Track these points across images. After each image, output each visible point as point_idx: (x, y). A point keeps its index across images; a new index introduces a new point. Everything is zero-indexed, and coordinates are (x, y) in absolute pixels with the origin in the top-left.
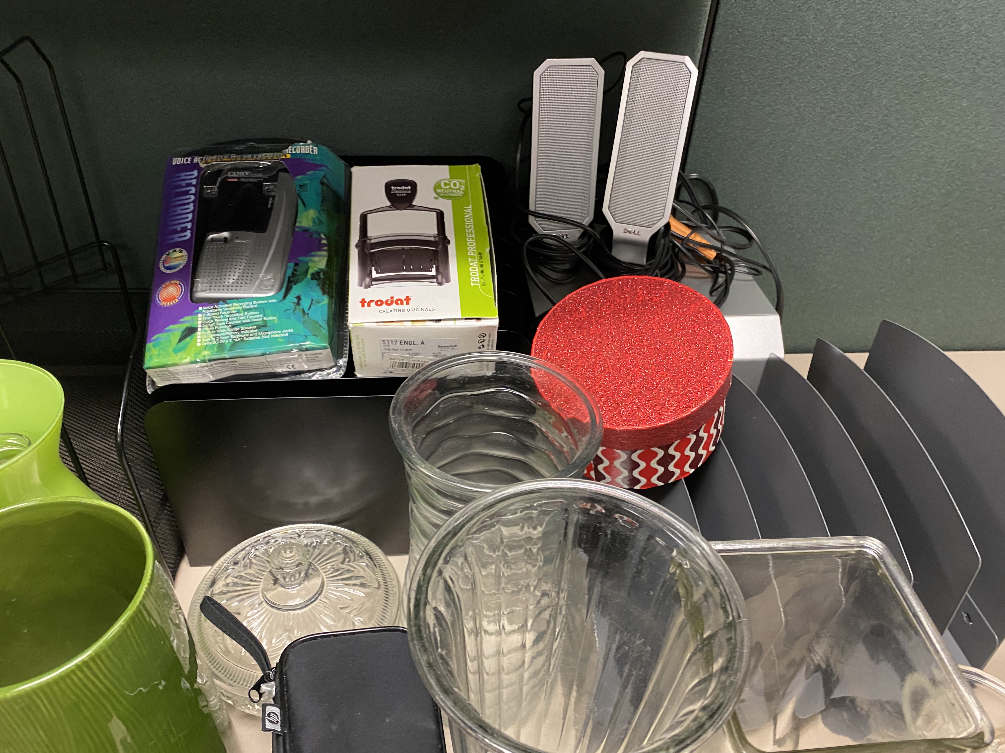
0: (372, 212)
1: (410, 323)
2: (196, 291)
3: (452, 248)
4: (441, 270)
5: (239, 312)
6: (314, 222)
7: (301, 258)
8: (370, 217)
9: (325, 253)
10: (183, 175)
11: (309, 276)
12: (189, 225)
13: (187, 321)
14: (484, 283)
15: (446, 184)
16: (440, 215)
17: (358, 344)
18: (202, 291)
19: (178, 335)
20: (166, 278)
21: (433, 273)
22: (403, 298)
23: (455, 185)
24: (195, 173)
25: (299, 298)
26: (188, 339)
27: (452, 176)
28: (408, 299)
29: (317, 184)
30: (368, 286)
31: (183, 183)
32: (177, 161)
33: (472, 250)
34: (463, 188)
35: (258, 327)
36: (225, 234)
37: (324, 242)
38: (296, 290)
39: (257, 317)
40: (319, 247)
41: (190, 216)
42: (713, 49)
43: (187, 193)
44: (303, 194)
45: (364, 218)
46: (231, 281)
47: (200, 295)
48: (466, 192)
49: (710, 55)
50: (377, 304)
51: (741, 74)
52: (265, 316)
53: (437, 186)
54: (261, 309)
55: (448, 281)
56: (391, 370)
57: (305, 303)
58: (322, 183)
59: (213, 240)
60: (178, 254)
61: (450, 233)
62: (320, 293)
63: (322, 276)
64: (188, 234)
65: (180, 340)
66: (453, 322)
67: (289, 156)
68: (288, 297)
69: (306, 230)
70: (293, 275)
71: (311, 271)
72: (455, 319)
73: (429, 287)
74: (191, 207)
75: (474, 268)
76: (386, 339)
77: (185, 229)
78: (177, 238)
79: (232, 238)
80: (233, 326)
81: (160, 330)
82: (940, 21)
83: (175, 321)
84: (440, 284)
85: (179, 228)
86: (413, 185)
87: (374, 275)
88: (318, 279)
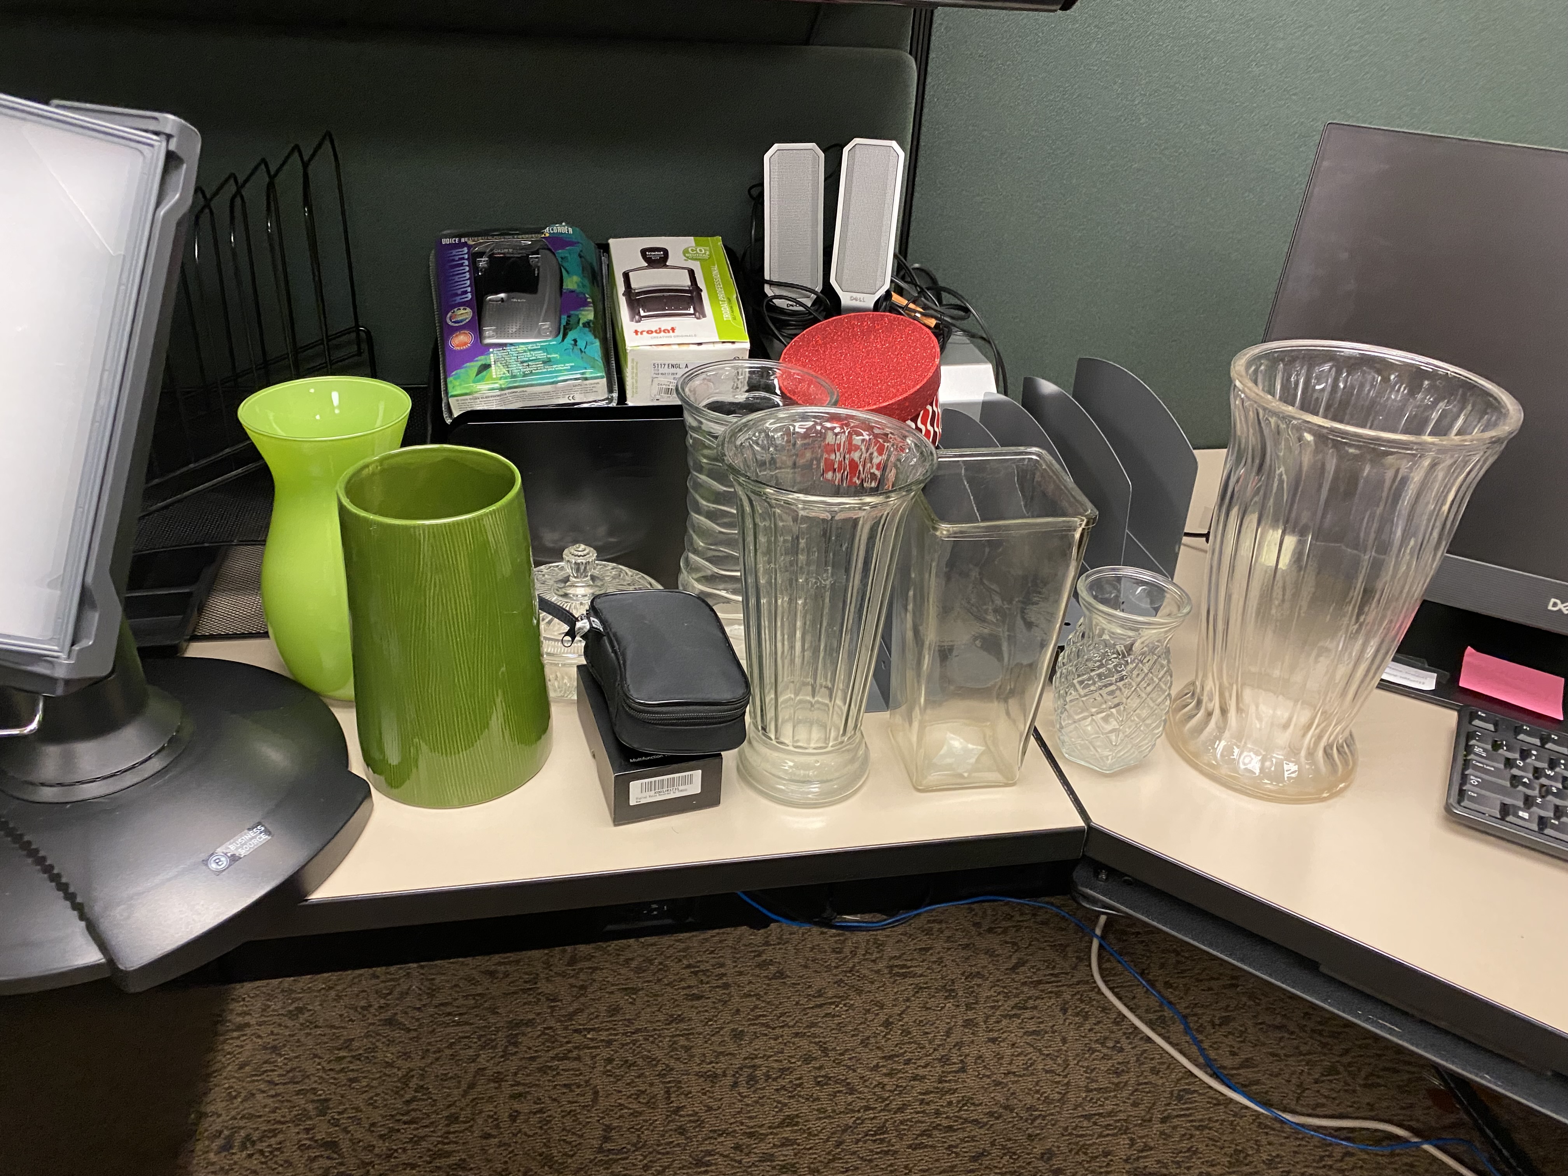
0: (632, 271)
1: (676, 347)
2: (485, 338)
3: (704, 295)
4: (698, 309)
5: (525, 352)
6: (578, 285)
7: (572, 312)
8: (630, 274)
9: (592, 308)
10: (454, 252)
11: (581, 325)
12: (469, 289)
13: (481, 360)
14: (734, 319)
15: (692, 250)
16: (692, 273)
17: (633, 368)
18: (489, 337)
19: (475, 370)
20: (454, 330)
21: (692, 311)
22: (669, 328)
23: (701, 251)
24: (466, 250)
25: (575, 341)
26: (484, 373)
27: (697, 245)
28: (673, 329)
29: (576, 256)
30: (639, 321)
31: (457, 258)
32: (445, 241)
33: (721, 295)
34: (708, 253)
35: (544, 362)
36: (502, 295)
37: (589, 300)
38: (571, 335)
39: (542, 355)
40: (585, 304)
41: (468, 282)
42: (922, 144)
43: (462, 265)
44: (565, 264)
45: (626, 276)
46: (514, 330)
47: (488, 341)
48: (710, 255)
49: (920, 150)
50: (648, 332)
51: (949, 166)
52: (548, 354)
53: (685, 252)
54: (544, 349)
55: (704, 316)
56: (658, 397)
57: (581, 344)
58: (580, 256)
59: (490, 300)
60: (462, 311)
61: (701, 284)
62: (593, 337)
63: (592, 325)
64: (469, 296)
65: (477, 375)
66: (712, 345)
67: (547, 235)
68: (566, 340)
69: (572, 291)
70: (567, 324)
71: (581, 322)
72: (714, 343)
73: (691, 320)
74: (467, 275)
75: (725, 307)
76: (656, 362)
77: (466, 292)
78: (458, 299)
79: (509, 298)
80: (522, 362)
81: (459, 367)
82: (1121, 116)
83: (471, 360)
84: (698, 318)
85: (459, 292)
86: (666, 252)
87: (642, 313)
88: (589, 327)
